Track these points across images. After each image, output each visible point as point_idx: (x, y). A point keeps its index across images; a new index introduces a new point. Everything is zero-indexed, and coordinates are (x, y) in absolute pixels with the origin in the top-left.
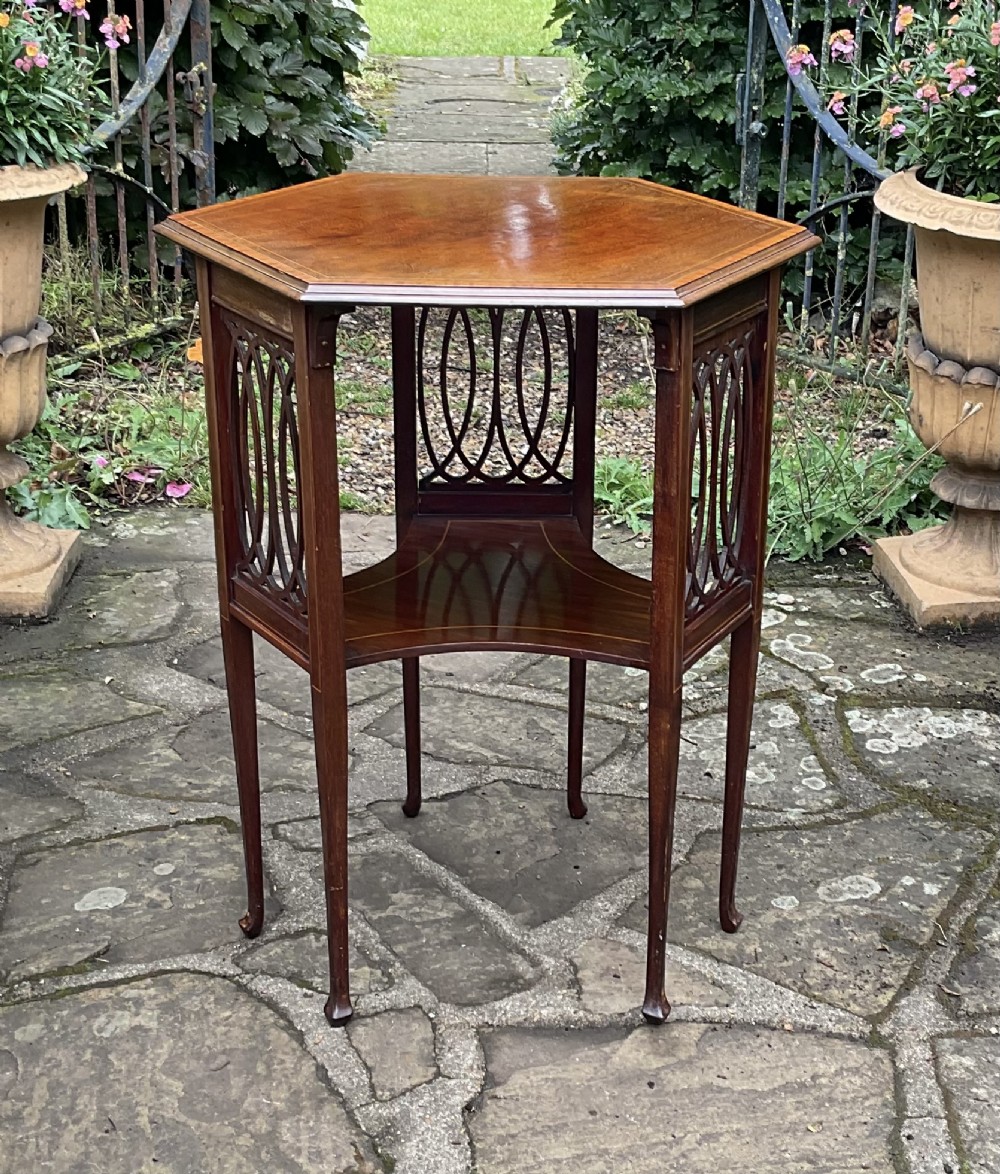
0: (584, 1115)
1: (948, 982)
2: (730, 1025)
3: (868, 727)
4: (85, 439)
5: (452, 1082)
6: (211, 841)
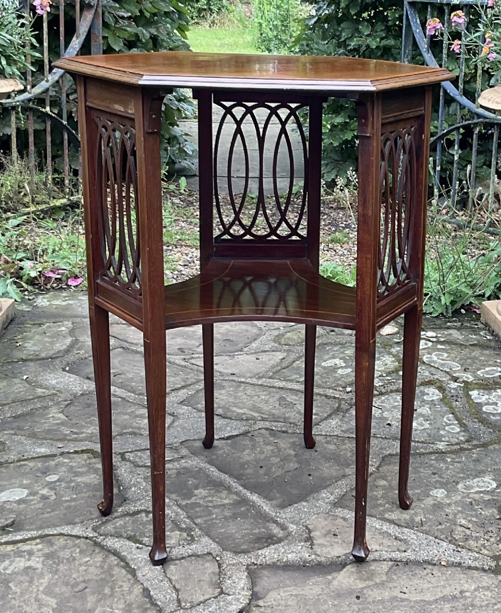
2: (407, 563)
3: (483, 399)
4: (21, 255)
5: (230, 597)
6: (83, 462)
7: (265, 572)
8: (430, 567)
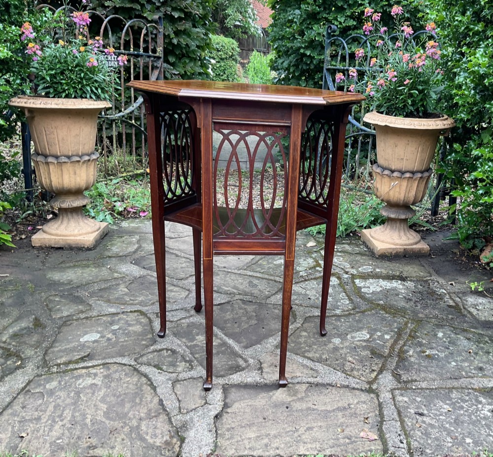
0: (261, 420)
1: (396, 369)
2: (317, 385)
3: (362, 284)
4: (116, 199)
5: (211, 406)
6: (134, 318)
7: (233, 390)
8: (331, 388)
